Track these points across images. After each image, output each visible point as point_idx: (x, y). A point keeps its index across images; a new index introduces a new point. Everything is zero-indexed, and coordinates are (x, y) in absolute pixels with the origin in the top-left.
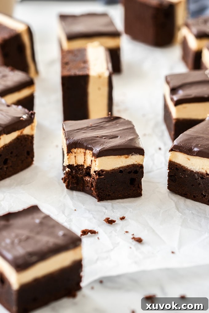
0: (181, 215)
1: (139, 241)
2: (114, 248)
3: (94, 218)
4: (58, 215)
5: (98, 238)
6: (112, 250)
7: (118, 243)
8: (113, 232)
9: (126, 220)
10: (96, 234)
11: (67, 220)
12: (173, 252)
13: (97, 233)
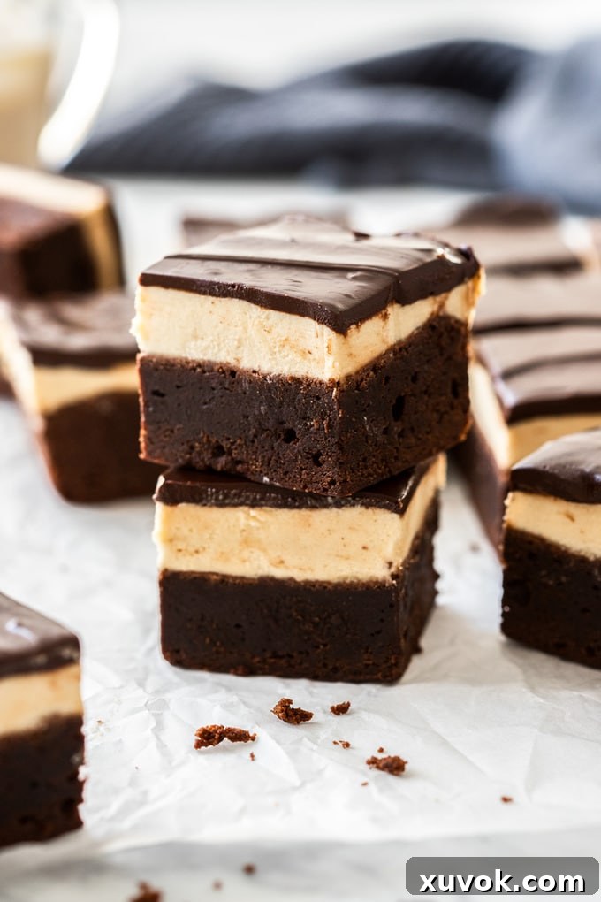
0: (541, 701)
1: (395, 767)
2: (303, 784)
3: (244, 703)
4: (121, 687)
5: (252, 756)
6: (295, 789)
7: (320, 772)
8: (305, 740)
9: (353, 712)
10: (250, 741)
11: (150, 703)
12: (505, 800)
13: (253, 739)
